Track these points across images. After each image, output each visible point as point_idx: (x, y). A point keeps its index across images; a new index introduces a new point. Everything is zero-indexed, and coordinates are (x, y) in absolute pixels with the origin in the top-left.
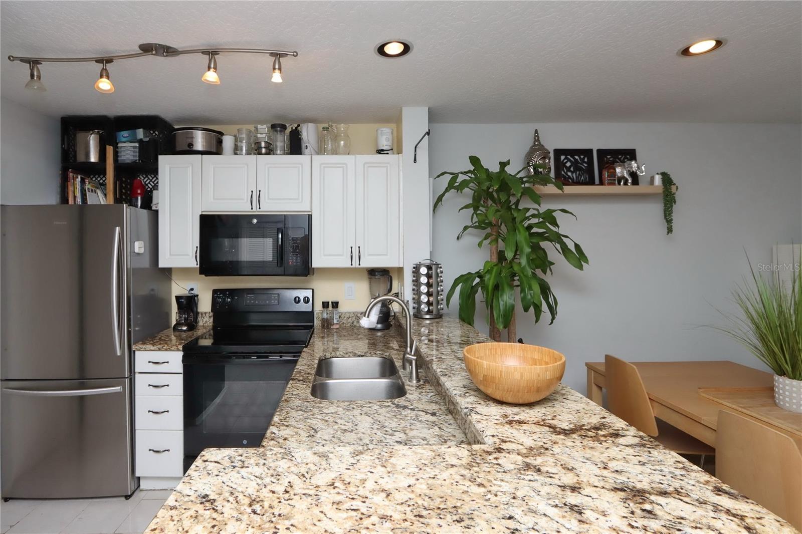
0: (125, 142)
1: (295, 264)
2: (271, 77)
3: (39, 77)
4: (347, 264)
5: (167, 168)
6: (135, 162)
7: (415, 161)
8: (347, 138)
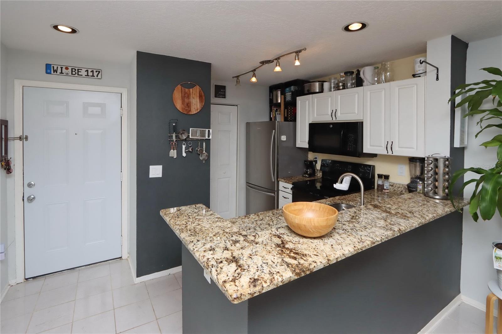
0: (287, 93)
1: (350, 150)
2: (295, 63)
3: (239, 82)
4: (385, 153)
5: (299, 102)
6: (290, 101)
7: (437, 79)
8: (392, 71)
